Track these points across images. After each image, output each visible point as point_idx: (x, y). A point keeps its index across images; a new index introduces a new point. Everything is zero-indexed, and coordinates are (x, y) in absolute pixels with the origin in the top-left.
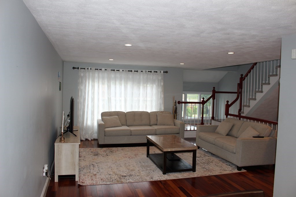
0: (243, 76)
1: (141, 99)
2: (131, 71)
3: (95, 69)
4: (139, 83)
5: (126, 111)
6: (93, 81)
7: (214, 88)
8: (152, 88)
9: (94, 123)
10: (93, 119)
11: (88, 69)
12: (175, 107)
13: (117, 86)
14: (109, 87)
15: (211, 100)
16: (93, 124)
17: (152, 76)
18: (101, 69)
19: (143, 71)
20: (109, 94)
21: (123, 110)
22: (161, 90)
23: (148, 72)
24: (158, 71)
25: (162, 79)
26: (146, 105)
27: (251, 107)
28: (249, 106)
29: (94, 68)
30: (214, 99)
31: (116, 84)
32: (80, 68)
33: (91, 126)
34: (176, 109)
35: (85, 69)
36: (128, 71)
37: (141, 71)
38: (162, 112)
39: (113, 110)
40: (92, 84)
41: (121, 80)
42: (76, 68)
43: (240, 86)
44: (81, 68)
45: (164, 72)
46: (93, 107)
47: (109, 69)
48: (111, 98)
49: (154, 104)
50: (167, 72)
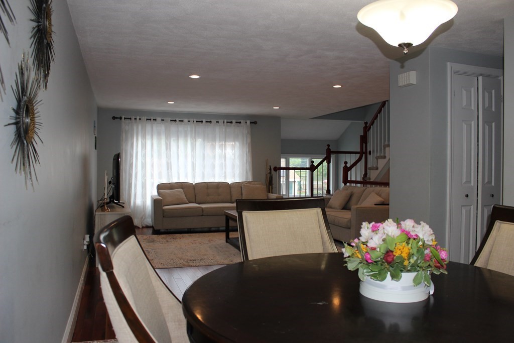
0: (368, 125)
1: (217, 162)
2: (202, 122)
3: (147, 119)
4: (214, 140)
5: (194, 181)
6: (144, 137)
7: (329, 146)
8: (233, 147)
9: (145, 201)
10: (144, 196)
11: (135, 119)
12: (269, 176)
13: (180, 145)
14: (168, 147)
15: (325, 163)
16: (144, 203)
17: (232, 129)
18: (156, 120)
19: (220, 121)
20: (168, 156)
21: (190, 180)
22: (247, 150)
23: (227, 122)
24: (242, 121)
25: (248, 132)
26: (225, 173)
27: (380, 169)
28: (377, 169)
29: (144, 118)
30: (329, 163)
31: (178, 142)
32: (123, 119)
33: (142, 207)
34: (271, 178)
35: (130, 119)
36: (197, 121)
37: (217, 122)
38: (249, 183)
39: (175, 180)
40: (142, 142)
41: (186, 136)
42: (117, 118)
43: (364, 139)
44: (125, 118)
45: (251, 123)
46: (144, 176)
47: (167, 118)
48: (171, 163)
49: (237, 171)
50: (255, 123)
